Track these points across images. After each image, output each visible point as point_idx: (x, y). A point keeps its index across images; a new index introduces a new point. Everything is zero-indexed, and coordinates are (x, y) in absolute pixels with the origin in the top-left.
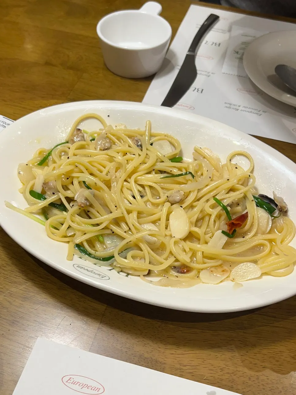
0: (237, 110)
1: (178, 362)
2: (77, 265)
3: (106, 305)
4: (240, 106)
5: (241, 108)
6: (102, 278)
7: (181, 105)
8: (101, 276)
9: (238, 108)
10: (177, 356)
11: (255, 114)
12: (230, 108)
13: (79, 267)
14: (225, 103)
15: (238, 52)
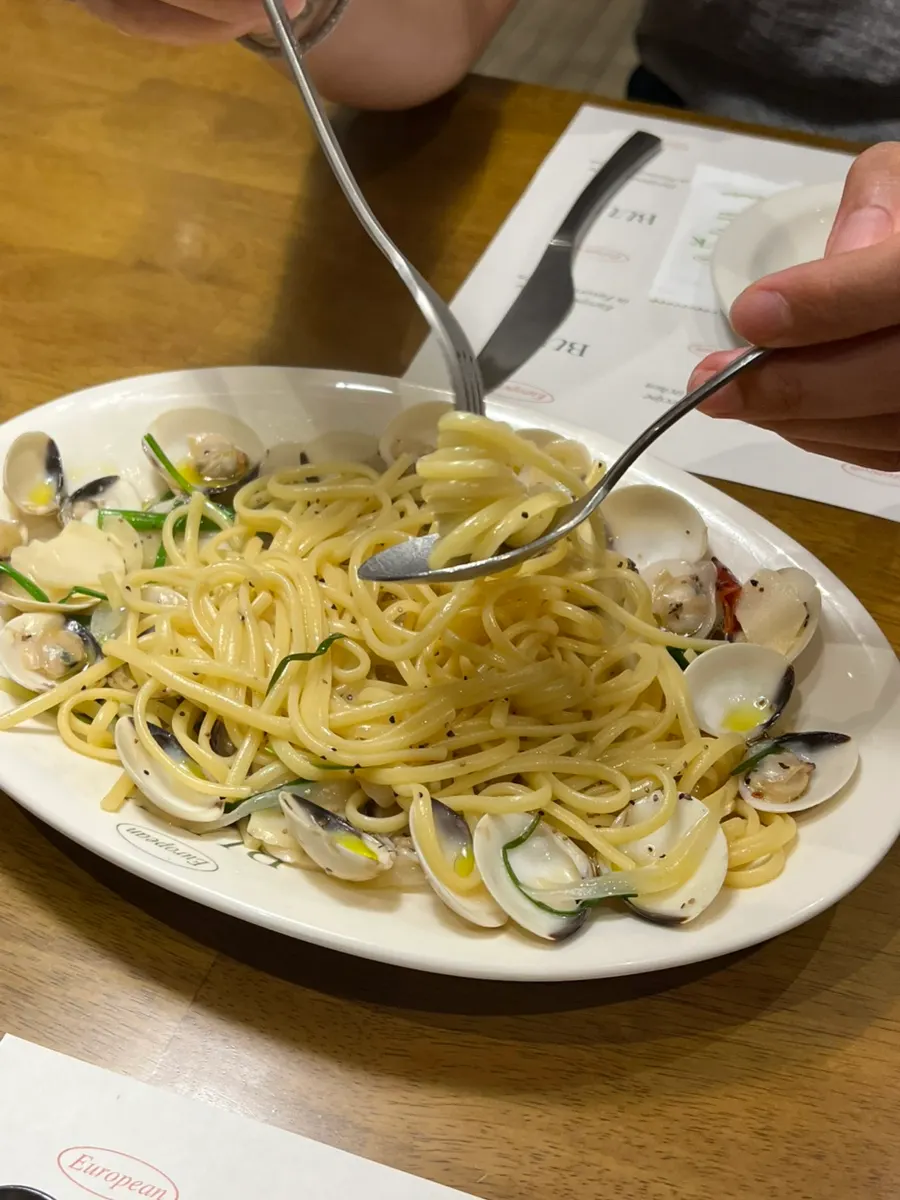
1: (408, 1127)
2: (127, 827)
6: (193, 867)
7: (517, 389)
8: (194, 860)
10: (408, 1109)
12: (660, 399)
13: (133, 833)
14: (648, 386)
15: (702, 243)
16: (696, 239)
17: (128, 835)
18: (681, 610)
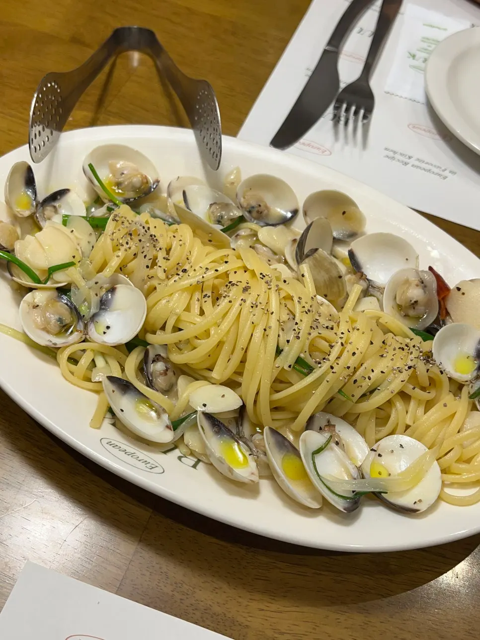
0: (406, 164)
1: (270, 625)
2: (107, 441)
3: (151, 510)
4: (412, 157)
5: (412, 161)
6: (149, 470)
7: (309, 145)
8: (149, 465)
9: (407, 160)
10: (268, 614)
11: (435, 176)
12: (393, 158)
13: (111, 445)
14: (386, 149)
15: (414, 56)
16: (410, 53)
17: (108, 446)
18: (417, 304)
